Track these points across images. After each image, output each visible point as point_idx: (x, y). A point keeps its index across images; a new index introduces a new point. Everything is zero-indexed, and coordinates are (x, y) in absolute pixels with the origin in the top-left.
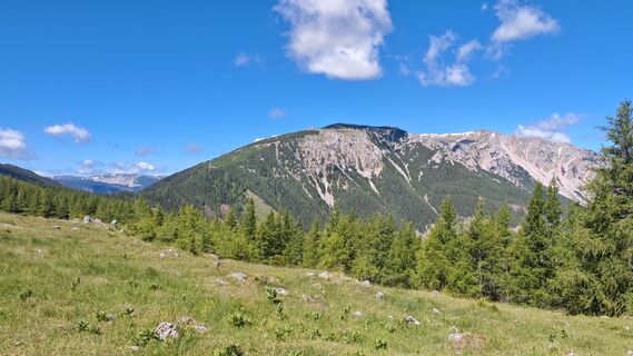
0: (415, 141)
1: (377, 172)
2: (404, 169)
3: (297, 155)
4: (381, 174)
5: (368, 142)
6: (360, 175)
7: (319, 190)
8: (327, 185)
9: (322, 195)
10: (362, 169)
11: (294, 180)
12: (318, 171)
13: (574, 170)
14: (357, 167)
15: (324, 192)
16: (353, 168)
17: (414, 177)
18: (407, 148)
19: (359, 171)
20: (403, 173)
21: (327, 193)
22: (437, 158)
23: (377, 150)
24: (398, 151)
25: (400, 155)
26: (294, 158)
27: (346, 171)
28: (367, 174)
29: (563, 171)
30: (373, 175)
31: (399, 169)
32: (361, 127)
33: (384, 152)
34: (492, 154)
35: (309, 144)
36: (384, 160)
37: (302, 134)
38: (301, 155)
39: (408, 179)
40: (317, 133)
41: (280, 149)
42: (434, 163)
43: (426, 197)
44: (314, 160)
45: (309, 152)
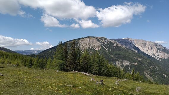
0: (109, 41)
3: (78, 44)
4: (100, 49)
5: (97, 41)
12: (84, 49)
16: (93, 48)
17: (109, 50)
18: (107, 42)
19: (95, 49)
23: (99, 43)
25: (105, 44)
27: (91, 48)
30: (98, 50)
31: (105, 48)
32: (95, 37)
33: (101, 43)
34: (130, 44)
36: (101, 46)
37: (79, 39)
39: (107, 51)
40: (83, 39)
42: (114, 46)
43: (112, 55)
44: (83, 46)
45: (81, 44)
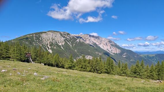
0: (72, 36)
1: (63, 44)
2: (70, 43)
3: (40, 38)
4: (64, 44)
5: (60, 36)
6: (59, 45)
8: (49, 47)
9: (48, 50)
10: (59, 43)
11: (40, 46)
12: (47, 43)
13: (106, 44)
14: (58, 42)
15: (49, 49)
16: (57, 43)
17: (72, 45)
18: (70, 38)
19: (58, 44)
20: (70, 44)
21: (50, 49)
22: (78, 40)
23: (63, 38)
24: (68, 38)
26: (39, 40)
27: (55, 43)
28: (60, 44)
29: (104, 44)
30: (62, 45)
32: (58, 32)
33: (64, 38)
34: (89, 40)
35: (44, 36)
36: (65, 41)
37: (42, 33)
38: (41, 39)
39: (71, 46)
40: (46, 33)
41: (35, 37)
42: (77, 42)
43: (76, 51)
44: (45, 40)
45: (44, 38)
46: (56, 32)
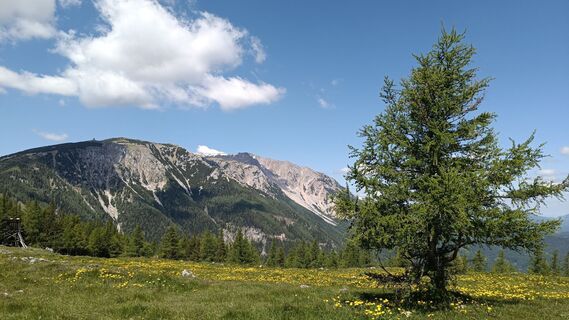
0: (195, 158)
1: (162, 185)
2: (185, 183)
3: (77, 166)
4: (165, 187)
5: (152, 157)
6: (145, 189)
7: (102, 203)
8: (110, 197)
9: (105, 208)
10: (146, 183)
11: (74, 192)
12: (100, 183)
13: (312, 188)
14: (141, 180)
15: (107, 205)
16: (138, 181)
17: (195, 191)
18: (188, 164)
19: (145, 186)
20: (184, 187)
21: (110, 206)
22: (215, 175)
23: (161, 165)
24: (180, 167)
25: (182, 170)
26: (74, 170)
27: (131, 183)
28: (151, 187)
29: (305, 189)
30: (157, 189)
31: (181, 184)
32: (144, 143)
33: (166, 167)
34: (254, 174)
35: (91, 156)
36: (167, 174)
38: (81, 167)
39: (191, 193)
40: (100, 145)
41: (58, 159)
42: (212, 179)
43: (206, 210)
44: (96, 172)
45: (90, 164)
46: (138, 142)
